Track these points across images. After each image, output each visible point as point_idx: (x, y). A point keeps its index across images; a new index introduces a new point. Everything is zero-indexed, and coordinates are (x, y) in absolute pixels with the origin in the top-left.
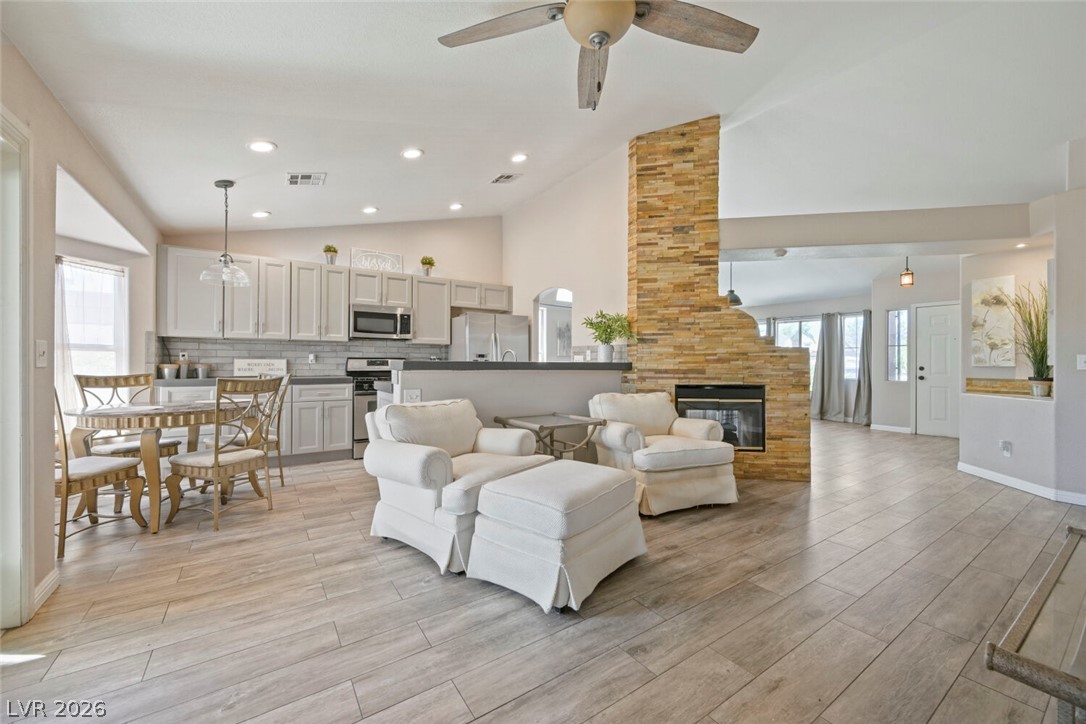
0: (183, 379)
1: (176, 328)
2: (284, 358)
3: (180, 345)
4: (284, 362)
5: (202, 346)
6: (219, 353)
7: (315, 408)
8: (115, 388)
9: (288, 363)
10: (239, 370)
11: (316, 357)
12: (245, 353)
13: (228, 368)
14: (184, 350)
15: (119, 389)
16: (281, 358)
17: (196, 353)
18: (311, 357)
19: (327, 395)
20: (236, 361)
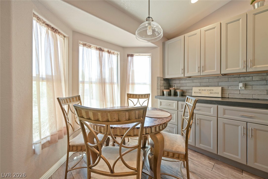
0: (172, 97)
1: (168, 74)
2: (220, 86)
3: (174, 82)
4: (220, 88)
5: (181, 81)
6: (188, 85)
7: (238, 126)
8: (138, 99)
9: (223, 90)
10: (195, 93)
11: (246, 86)
12: (199, 84)
13: (190, 91)
14: (175, 84)
15: (140, 99)
16: (218, 86)
17: (179, 85)
18: (241, 85)
19: (251, 117)
20: (194, 88)
